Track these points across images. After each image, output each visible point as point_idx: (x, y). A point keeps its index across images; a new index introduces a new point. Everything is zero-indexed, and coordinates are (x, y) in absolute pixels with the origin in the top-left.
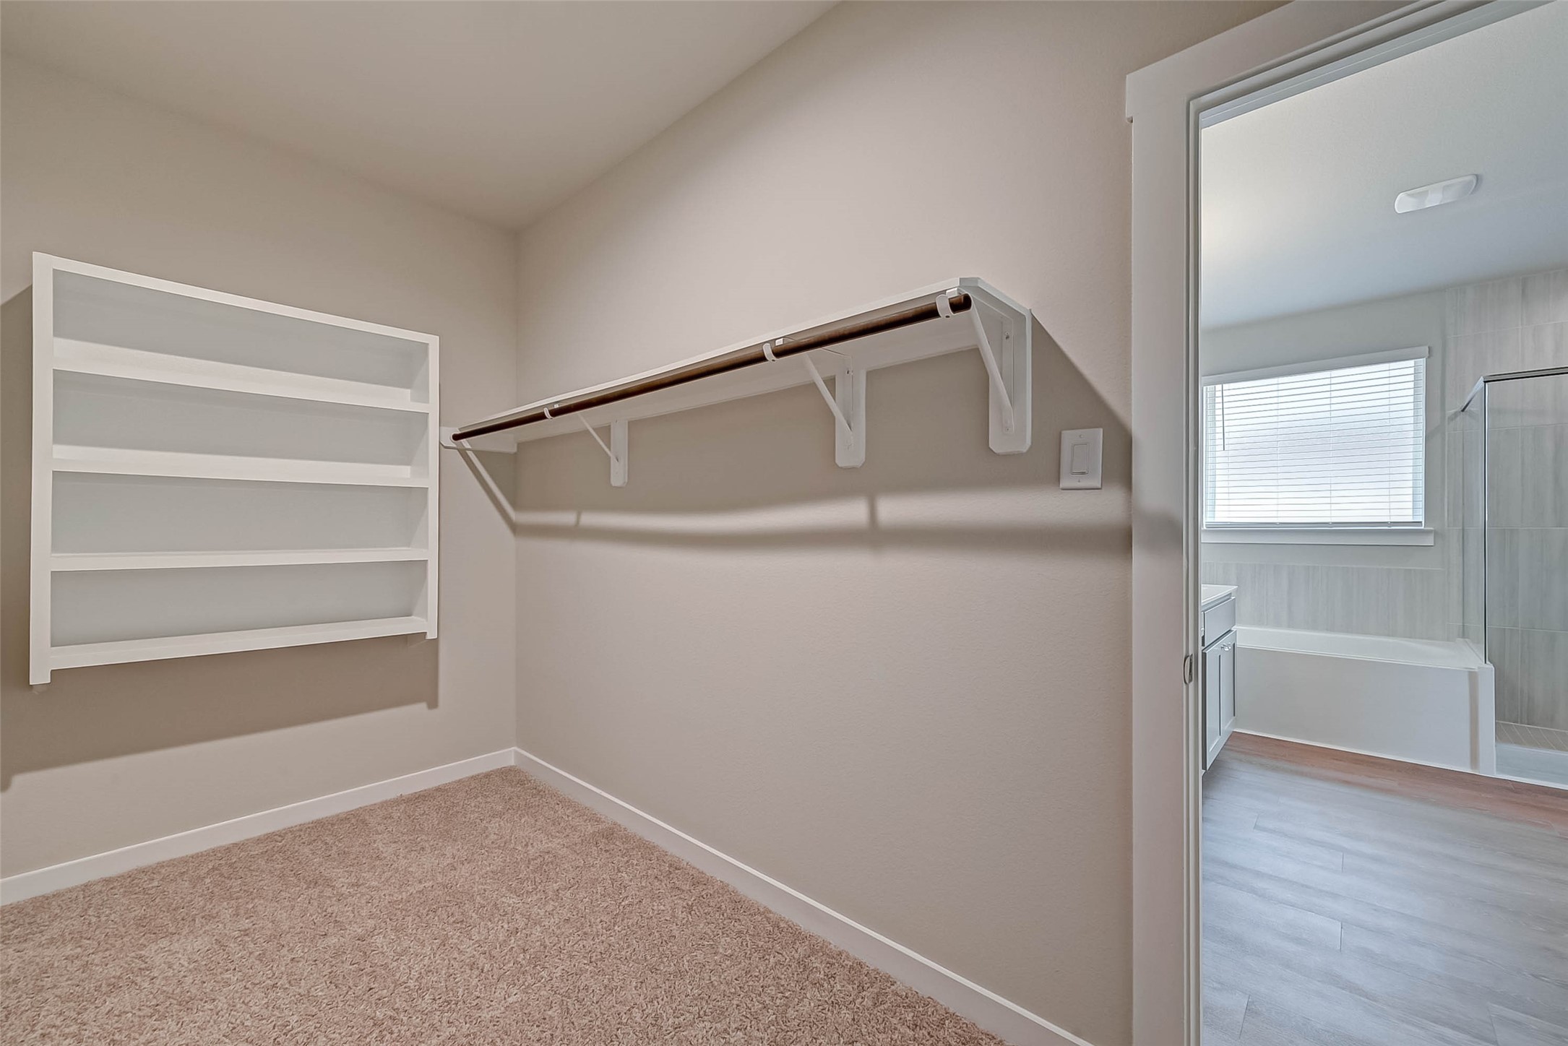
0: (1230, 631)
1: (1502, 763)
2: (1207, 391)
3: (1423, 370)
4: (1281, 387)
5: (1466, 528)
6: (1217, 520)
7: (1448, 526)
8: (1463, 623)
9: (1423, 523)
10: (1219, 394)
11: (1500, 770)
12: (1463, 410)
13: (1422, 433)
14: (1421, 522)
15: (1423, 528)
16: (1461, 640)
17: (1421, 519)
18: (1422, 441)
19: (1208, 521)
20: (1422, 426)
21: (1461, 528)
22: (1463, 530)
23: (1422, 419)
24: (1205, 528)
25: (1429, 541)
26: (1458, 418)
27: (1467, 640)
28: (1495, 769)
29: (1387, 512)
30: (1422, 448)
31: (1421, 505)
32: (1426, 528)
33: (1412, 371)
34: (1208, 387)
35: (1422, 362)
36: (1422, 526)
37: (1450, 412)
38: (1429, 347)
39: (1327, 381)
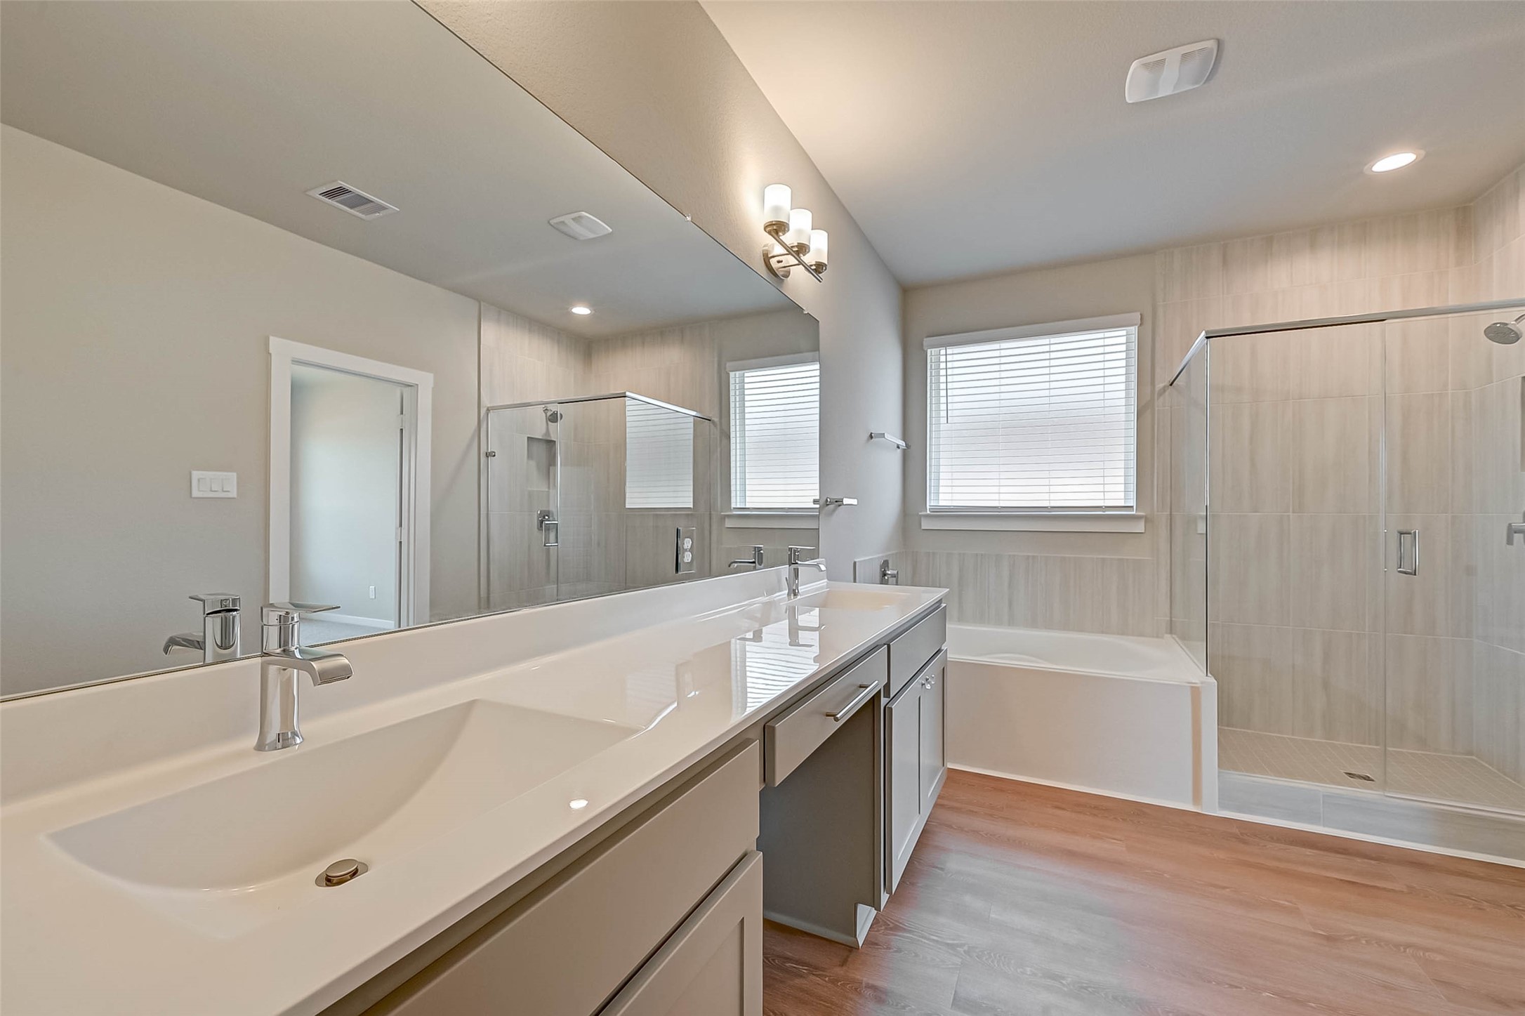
0: (939, 651)
1: (1225, 798)
2: (931, 355)
3: (1134, 338)
4: (1004, 353)
5: (1173, 513)
6: (942, 503)
7: (1158, 511)
8: (1171, 617)
9: (1135, 507)
10: (943, 359)
11: (1223, 806)
12: (1171, 385)
13: (1134, 409)
14: (1132, 507)
15: (1134, 513)
16: (1169, 636)
17: (1132, 503)
18: (1134, 417)
19: (932, 504)
20: (1134, 401)
21: (1169, 513)
22: (1171, 514)
23: (1134, 393)
24: (928, 512)
25: (1140, 527)
26: (1167, 393)
27: (1174, 636)
28: (1217, 805)
29: (1101, 496)
30: (1133, 425)
31: (1133, 487)
32: (1137, 513)
33: (1123, 340)
34: (933, 350)
35: (1134, 330)
36: (1133, 511)
37: (1159, 386)
38: (1141, 315)
39: (1046, 348)
